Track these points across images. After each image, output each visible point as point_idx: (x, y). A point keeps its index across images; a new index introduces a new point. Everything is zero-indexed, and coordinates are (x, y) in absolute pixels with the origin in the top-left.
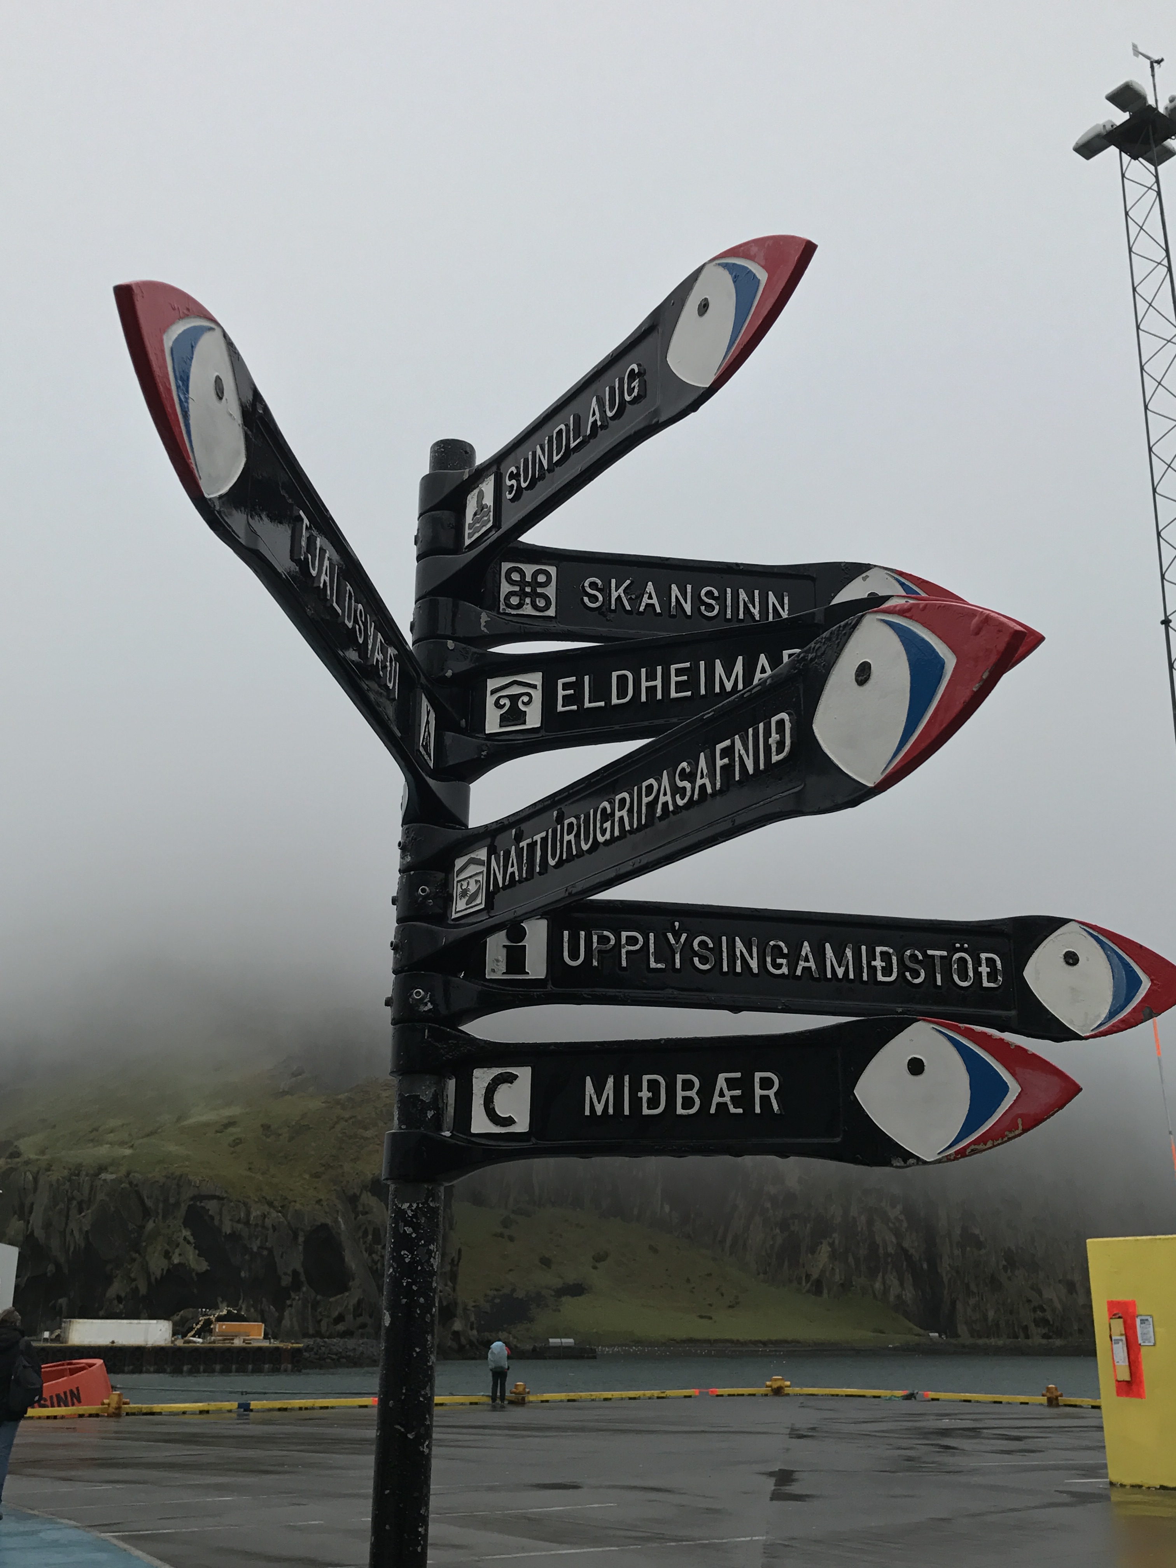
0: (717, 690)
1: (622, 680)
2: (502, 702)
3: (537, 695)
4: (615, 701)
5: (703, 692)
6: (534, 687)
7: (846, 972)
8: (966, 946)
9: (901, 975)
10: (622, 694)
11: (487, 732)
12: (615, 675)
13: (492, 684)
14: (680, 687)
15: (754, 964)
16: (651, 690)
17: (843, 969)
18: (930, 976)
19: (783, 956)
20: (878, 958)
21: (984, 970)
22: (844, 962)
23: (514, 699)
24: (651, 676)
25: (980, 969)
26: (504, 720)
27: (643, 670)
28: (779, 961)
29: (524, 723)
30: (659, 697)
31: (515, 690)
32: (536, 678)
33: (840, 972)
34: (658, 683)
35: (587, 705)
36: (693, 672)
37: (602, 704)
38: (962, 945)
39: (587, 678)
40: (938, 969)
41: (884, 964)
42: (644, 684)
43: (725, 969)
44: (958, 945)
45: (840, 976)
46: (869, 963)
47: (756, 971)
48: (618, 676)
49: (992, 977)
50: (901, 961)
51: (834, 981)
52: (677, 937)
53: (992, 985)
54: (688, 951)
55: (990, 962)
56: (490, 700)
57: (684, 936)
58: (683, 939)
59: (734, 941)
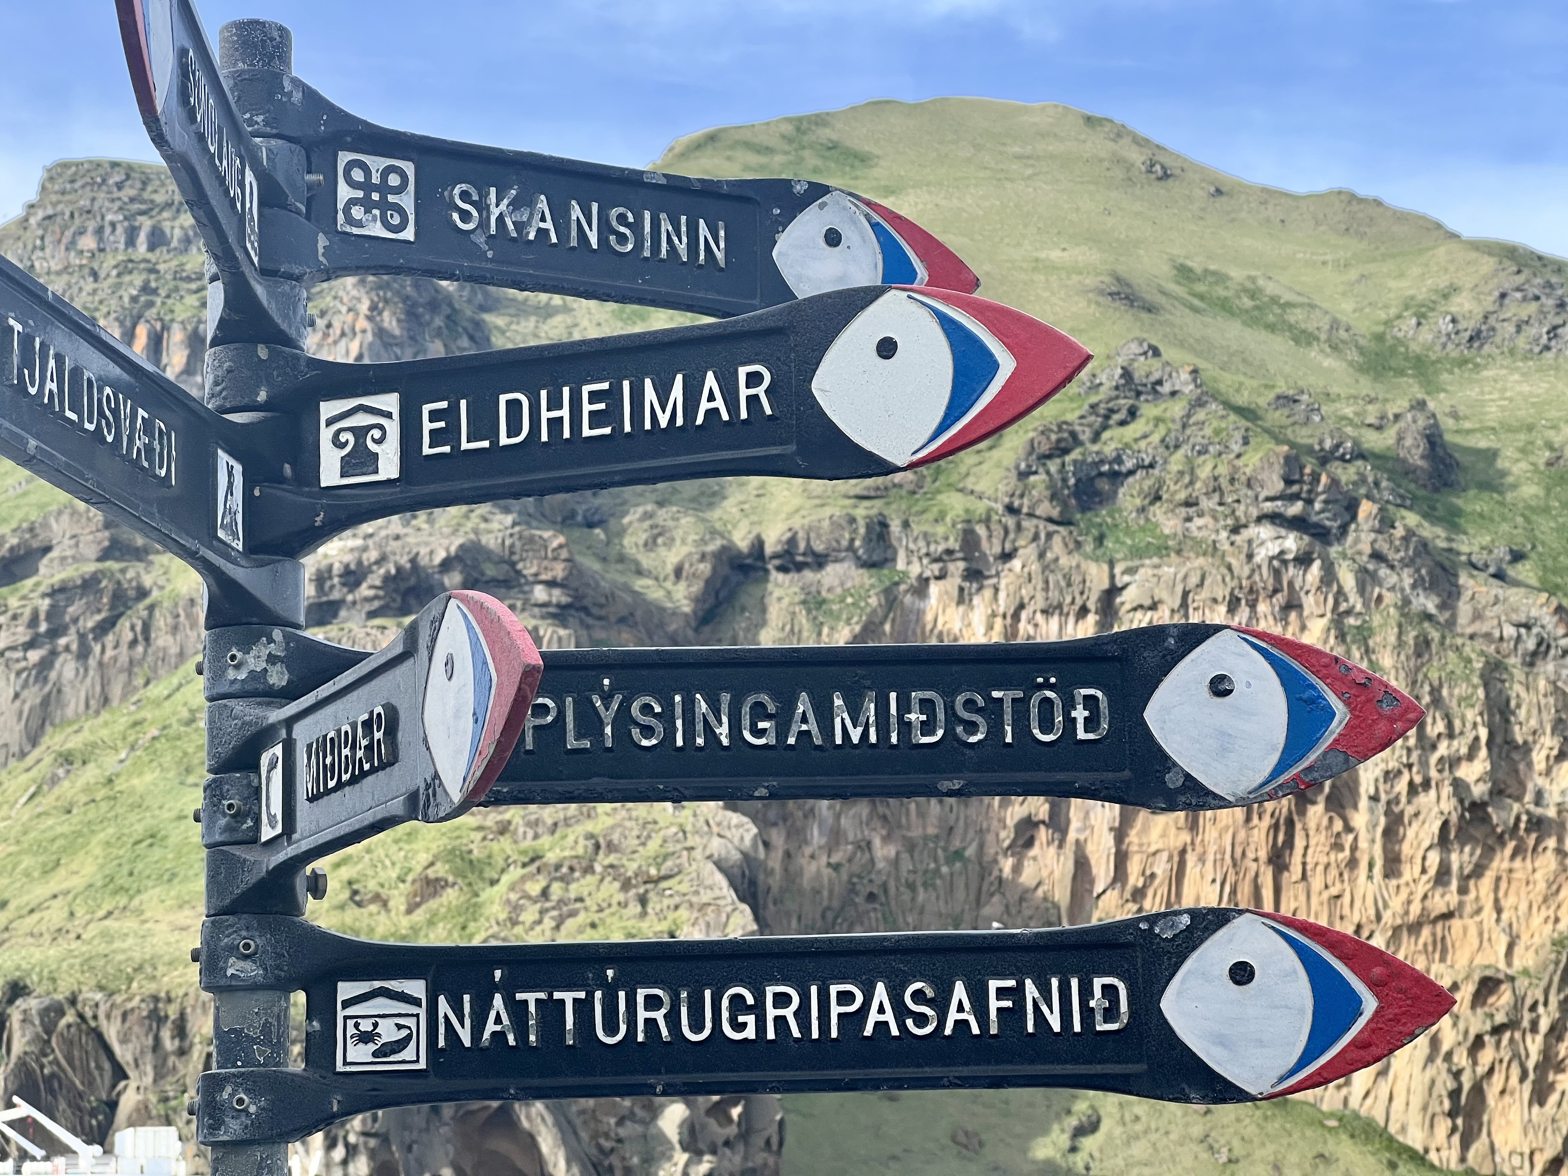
0: (648, 426)
1: (514, 406)
2: (343, 437)
3: (393, 428)
4: (504, 440)
5: (627, 428)
6: (389, 415)
7: (865, 735)
8: (1053, 680)
9: (949, 732)
10: (514, 429)
11: (323, 485)
12: (503, 398)
13: (328, 409)
14: (596, 419)
15: (723, 731)
16: (555, 424)
17: (860, 730)
18: (996, 730)
19: (769, 717)
20: (915, 706)
21: (1080, 714)
22: (862, 719)
23: (360, 433)
24: (555, 403)
25: (1074, 714)
26: (348, 467)
27: (544, 393)
28: (761, 725)
29: (376, 472)
30: (567, 434)
31: (361, 420)
32: (390, 402)
33: (855, 735)
34: (565, 413)
35: (465, 445)
36: (612, 396)
37: (485, 444)
38: (1047, 680)
39: (463, 403)
40: (1008, 717)
41: (923, 718)
42: (545, 415)
43: (680, 742)
44: (1040, 680)
45: (855, 740)
46: (900, 717)
47: (725, 742)
48: (508, 402)
49: (1091, 724)
50: (950, 709)
51: (848, 749)
52: (607, 699)
53: (1091, 736)
54: (623, 719)
55: (1090, 702)
56: (326, 434)
57: (618, 698)
58: (615, 706)
59: (693, 701)
